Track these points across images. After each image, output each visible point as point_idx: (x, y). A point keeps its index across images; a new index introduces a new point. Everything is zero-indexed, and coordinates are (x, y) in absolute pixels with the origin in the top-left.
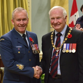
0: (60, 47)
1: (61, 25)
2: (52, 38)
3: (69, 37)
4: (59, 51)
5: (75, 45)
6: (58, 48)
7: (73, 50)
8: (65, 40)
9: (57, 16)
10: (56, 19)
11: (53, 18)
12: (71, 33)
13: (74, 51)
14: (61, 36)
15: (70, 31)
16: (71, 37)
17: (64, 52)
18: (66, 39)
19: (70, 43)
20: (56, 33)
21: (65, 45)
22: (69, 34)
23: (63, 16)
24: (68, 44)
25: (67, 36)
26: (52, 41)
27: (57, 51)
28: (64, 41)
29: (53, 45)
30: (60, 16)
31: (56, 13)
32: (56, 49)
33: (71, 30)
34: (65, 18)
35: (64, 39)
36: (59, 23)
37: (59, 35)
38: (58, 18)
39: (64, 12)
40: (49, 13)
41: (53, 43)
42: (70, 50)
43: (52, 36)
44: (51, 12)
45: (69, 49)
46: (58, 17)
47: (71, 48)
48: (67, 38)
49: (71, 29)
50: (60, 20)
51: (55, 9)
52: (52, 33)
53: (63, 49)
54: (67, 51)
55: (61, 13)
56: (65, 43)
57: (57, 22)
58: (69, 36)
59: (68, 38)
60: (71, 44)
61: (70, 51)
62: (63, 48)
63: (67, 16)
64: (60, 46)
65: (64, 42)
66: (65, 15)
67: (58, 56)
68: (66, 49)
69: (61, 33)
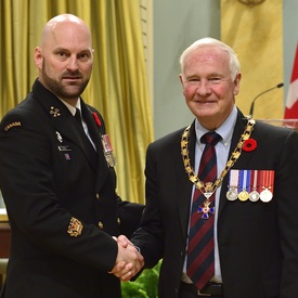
0: (217, 183)
1: (221, 102)
2: (185, 152)
3: (248, 149)
4: (214, 195)
6: (209, 185)
8: (233, 159)
9: (210, 70)
10: (204, 80)
11: (196, 79)
12: (253, 135)
14: (219, 144)
15: (249, 128)
16: (253, 148)
18: (237, 155)
19: (250, 168)
20: (200, 134)
21: (235, 174)
22: (246, 137)
24: (245, 172)
25: (240, 145)
26: (187, 162)
27: (208, 195)
28: (231, 162)
29: (192, 174)
30: (220, 73)
31: (205, 60)
32: (203, 189)
33: (250, 124)
35: (230, 154)
36: (213, 97)
37: (212, 139)
38: (212, 78)
40: (181, 61)
41: (189, 169)
42: (255, 192)
43: (184, 143)
44: (186, 58)
45: (250, 189)
46: (213, 75)
47: (255, 186)
48: (238, 150)
49: (253, 122)
50: (218, 87)
51: (201, 47)
52: (185, 134)
53: (227, 190)
54: (243, 196)
55: (223, 61)
56: (232, 168)
57: (209, 92)
58: (248, 144)
59: (243, 151)
60: (256, 172)
61: (254, 197)
62: (228, 184)
64: (216, 179)
65: (229, 165)
67: (211, 214)
68: (240, 189)
69: (218, 132)
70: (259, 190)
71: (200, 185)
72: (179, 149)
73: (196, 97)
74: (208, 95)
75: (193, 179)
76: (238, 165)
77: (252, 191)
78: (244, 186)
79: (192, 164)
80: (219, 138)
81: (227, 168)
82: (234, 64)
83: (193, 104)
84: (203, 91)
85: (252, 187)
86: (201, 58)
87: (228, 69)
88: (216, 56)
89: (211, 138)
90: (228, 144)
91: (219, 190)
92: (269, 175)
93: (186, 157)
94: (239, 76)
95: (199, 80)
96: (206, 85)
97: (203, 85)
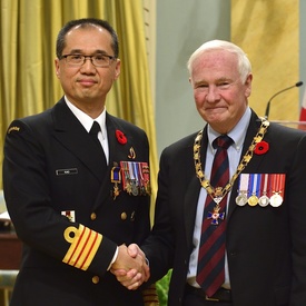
0: (227, 187)
1: (231, 108)
2: (196, 156)
3: (259, 152)
6: (219, 190)
7: (272, 198)
8: (244, 163)
9: (219, 75)
10: (212, 87)
11: (204, 85)
12: (266, 137)
13: (276, 200)
14: (231, 148)
15: (262, 131)
16: (264, 151)
17: (241, 203)
18: (248, 159)
19: (261, 171)
20: (212, 137)
21: (245, 178)
22: (258, 140)
23: (239, 75)
24: (256, 175)
25: (252, 148)
26: (198, 166)
27: (217, 201)
28: (242, 165)
30: (228, 77)
32: (213, 194)
33: (264, 126)
34: (244, 82)
35: (242, 158)
36: (222, 103)
37: (224, 143)
38: (221, 83)
39: (240, 63)
40: (189, 66)
41: (200, 174)
42: (265, 196)
43: (196, 147)
44: (194, 62)
45: (260, 193)
46: (221, 80)
47: (265, 190)
48: (250, 153)
49: (267, 124)
50: (227, 92)
51: (208, 51)
53: (237, 194)
54: (253, 201)
55: (232, 64)
56: (243, 172)
57: (218, 98)
58: (260, 147)
59: (255, 155)
60: (267, 175)
61: (263, 201)
62: (238, 188)
63: (250, 77)
65: (240, 169)
66: (246, 74)
68: (250, 193)
70: (269, 195)
71: (211, 191)
74: (217, 101)
75: (205, 184)
76: (249, 169)
77: (262, 195)
78: (254, 190)
79: (203, 169)
80: (231, 142)
81: (238, 172)
84: (212, 97)
85: (262, 191)
89: (223, 141)
90: (240, 148)
92: (280, 179)
93: (197, 161)
95: (207, 86)
96: (214, 90)
97: (211, 92)
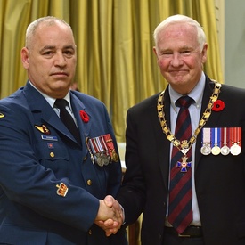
0: (192, 140)
1: (191, 71)
2: (161, 115)
3: (217, 109)
4: (190, 151)
5: (237, 131)
6: (185, 143)
7: (232, 148)
8: (205, 119)
9: (181, 44)
10: (176, 54)
11: (169, 52)
12: (220, 96)
15: (216, 91)
16: (221, 108)
18: (207, 115)
19: (221, 126)
20: (174, 99)
21: (207, 132)
22: (214, 99)
23: (197, 44)
24: (216, 129)
25: (210, 106)
26: (163, 123)
27: (185, 152)
28: (203, 121)
29: (169, 134)
30: (190, 46)
31: (177, 36)
32: (179, 146)
33: (217, 87)
35: (201, 114)
36: (185, 67)
38: (183, 51)
39: (199, 35)
41: (166, 130)
42: (226, 147)
43: (160, 107)
45: (221, 145)
46: (184, 48)
48: (209, 110)
49: (219, 85)
50: (189, 58)
52: (160, 99)
53: (202, 145)
54: (216, 151)
55: (192, 36)
56: (205, 126)
57: (182, 63)
58: (216, 105)
59: (213, 112)
60: (226, 129)
61: (225, 151)
62: (202, 140)
64: (191, 137)
65: (201, 124)
67: (189, 167)
68: (212, 145)
69: (190, 96)
70: (229, 145)
71: (177, 143)
72: (156, 112)
73: (170, 68)
74: (181, 66)
75: (170, 138)
76: (209, 124)
78: (216, 142)
79: (169, 125)
80: (192, 101)
81: (200, 127)
82: (201, 37)
83: (168, 74)
84: (176, 63)
85: (223, 142)
86: (173, 34)
87: (196, 42)
88: (186, 31)
89: (185, 101)
90: (199, 106)
91: (194, 146)
93: (162, 119)
94: (206, 47)
95: (172, 53)
96: (178, 57)
97: (176, 58)
